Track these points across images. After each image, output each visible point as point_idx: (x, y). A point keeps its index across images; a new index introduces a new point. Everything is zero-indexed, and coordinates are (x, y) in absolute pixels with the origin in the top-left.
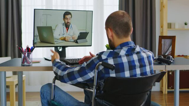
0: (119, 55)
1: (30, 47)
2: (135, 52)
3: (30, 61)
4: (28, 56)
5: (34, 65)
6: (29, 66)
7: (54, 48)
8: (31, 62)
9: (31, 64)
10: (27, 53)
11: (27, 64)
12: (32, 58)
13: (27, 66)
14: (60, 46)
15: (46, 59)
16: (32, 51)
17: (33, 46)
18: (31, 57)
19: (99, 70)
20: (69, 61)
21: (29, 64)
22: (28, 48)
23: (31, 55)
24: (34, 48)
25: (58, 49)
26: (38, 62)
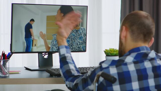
0: (125, 62)
1: (7, 53)
2: (148, 58)
3: (6, 71)
4: (4, 64)
5: (11, 76)
6: (5, 77)
7: (37, 54)
8: (8, 72)
9: (7, 75)
10: (2, 62)
11: (2, 75)
12: (9, 68)
13: (2, 77)
14: (46, 52)
15: (27, 69)
16: (9, 59)
17: (10, 52)
18: (7, 66)
19: (99, 83)
20: (54, 72)
21: (5, 75)
22: (3, 55)
23: (7, 64)
24: (12, 55)
25: (43, 55)
26: (17, 73)
